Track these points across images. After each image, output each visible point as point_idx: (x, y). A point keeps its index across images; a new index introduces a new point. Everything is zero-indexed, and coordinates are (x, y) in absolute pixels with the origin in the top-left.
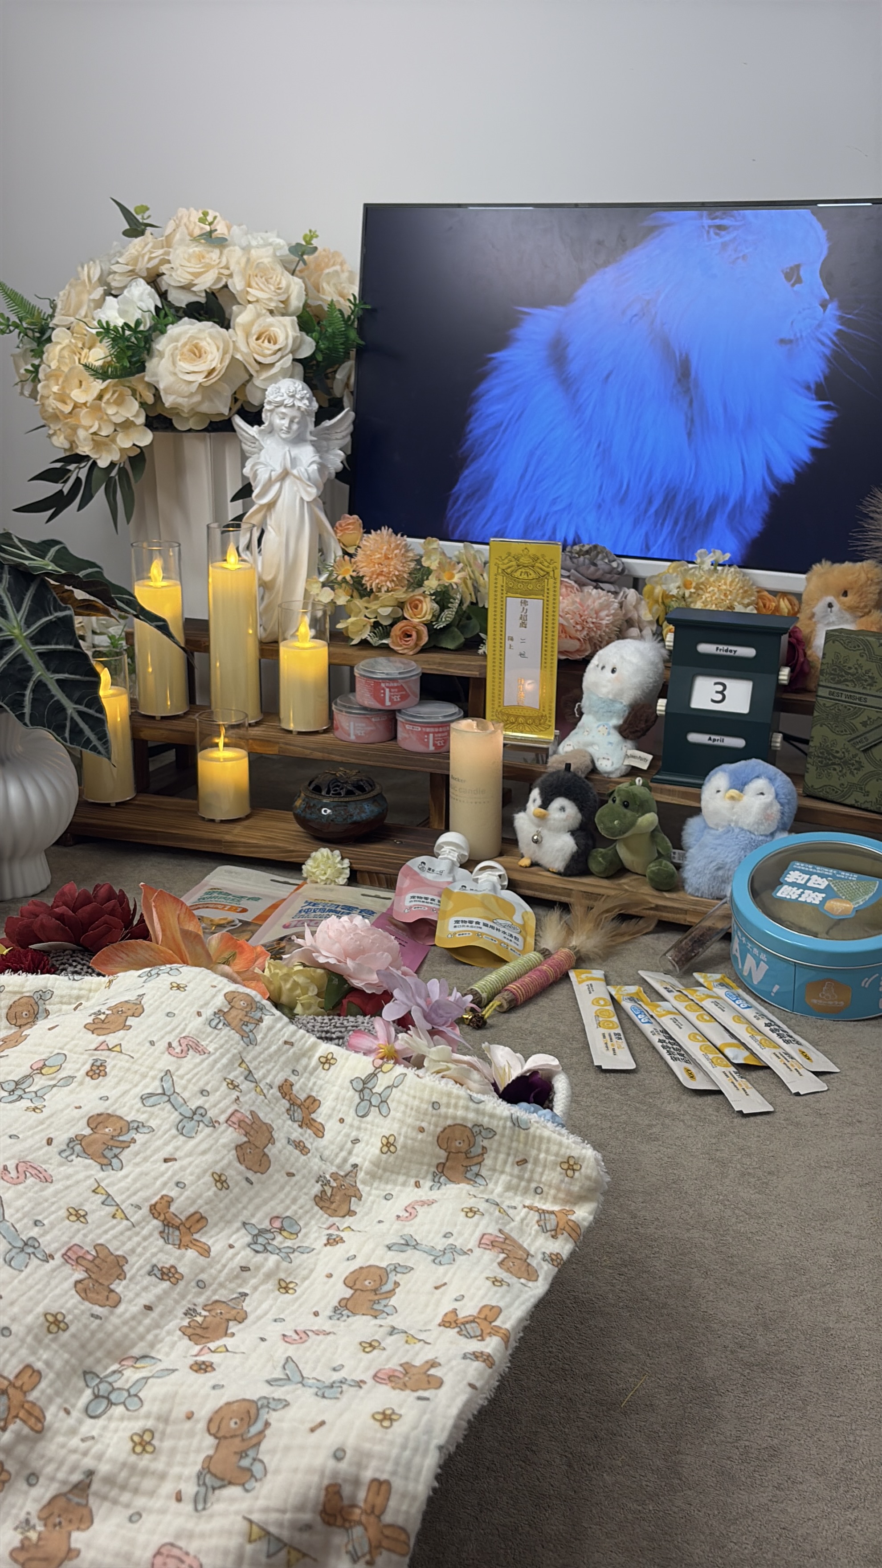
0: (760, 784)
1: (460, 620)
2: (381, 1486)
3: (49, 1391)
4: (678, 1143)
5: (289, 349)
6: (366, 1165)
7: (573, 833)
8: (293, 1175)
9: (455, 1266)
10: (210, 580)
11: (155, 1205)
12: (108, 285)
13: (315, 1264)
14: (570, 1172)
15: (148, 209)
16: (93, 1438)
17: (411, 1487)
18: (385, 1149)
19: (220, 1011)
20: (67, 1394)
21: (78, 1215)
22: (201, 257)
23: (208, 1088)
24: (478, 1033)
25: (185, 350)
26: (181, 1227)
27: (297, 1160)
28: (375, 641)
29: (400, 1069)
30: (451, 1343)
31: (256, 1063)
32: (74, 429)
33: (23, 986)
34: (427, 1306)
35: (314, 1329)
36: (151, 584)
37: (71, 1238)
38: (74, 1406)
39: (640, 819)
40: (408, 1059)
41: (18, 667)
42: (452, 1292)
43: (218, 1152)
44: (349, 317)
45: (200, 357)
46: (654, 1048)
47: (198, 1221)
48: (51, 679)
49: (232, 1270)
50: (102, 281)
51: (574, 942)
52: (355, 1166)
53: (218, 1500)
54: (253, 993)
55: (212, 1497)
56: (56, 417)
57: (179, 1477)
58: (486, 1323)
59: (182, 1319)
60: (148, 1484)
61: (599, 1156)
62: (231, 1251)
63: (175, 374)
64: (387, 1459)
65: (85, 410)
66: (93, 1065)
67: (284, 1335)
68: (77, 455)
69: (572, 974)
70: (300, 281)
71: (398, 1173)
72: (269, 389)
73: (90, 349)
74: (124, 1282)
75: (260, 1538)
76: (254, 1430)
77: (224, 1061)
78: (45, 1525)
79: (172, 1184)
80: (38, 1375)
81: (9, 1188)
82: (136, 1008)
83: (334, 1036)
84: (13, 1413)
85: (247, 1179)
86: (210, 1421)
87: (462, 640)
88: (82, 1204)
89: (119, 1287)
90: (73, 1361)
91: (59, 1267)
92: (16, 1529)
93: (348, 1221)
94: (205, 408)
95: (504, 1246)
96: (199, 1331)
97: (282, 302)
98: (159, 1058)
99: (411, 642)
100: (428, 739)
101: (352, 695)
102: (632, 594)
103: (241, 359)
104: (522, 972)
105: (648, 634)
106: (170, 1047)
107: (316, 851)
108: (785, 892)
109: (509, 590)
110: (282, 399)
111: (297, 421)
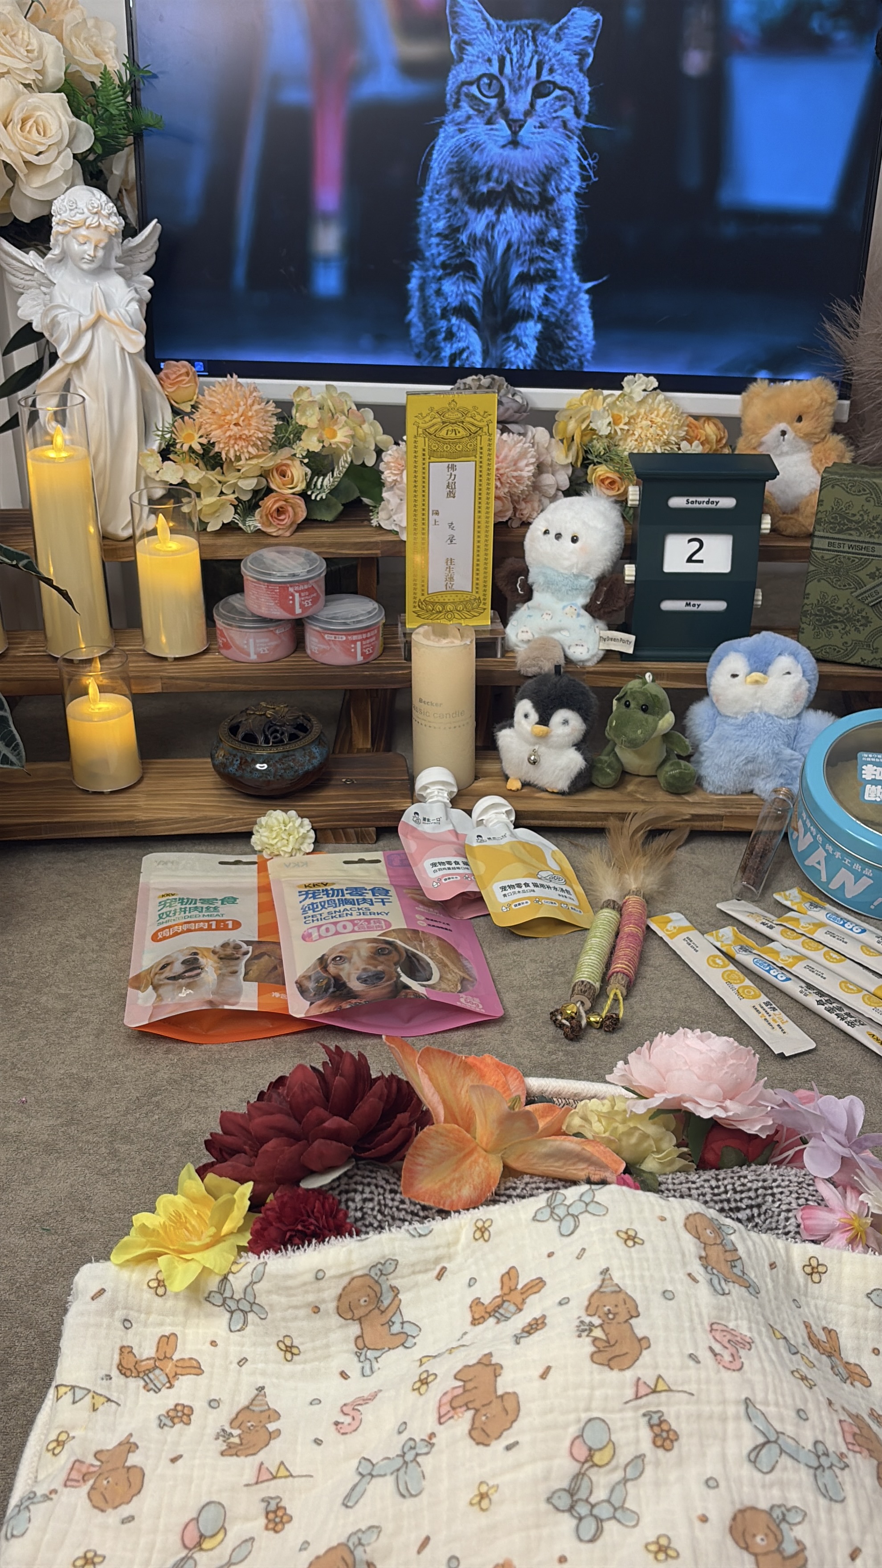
0: (784, 662)
5: (66, 142)
7: (579, 746)
10: (31, 472)
28: (245, 525)
31: (778, 1320)
33: (349, 1263)
39: (661, 722)
51: (633, 884)
66: (652, 1427)
70: (53, 38)
72: (56, 203)
77: (769, 1343)
87: (341, 508)
97: (39, 72)
99: (286, 520)
100: (355, 648)
101: (235, 600)
102: (540, 433)
103: (8, 161)
104: (611, 940)
105: (563, 479)
106: (715, 1355)
107: (264, 815)
108: (871, 794)
109: (433, 453)
110: (83, 217)
111: (102, 245)
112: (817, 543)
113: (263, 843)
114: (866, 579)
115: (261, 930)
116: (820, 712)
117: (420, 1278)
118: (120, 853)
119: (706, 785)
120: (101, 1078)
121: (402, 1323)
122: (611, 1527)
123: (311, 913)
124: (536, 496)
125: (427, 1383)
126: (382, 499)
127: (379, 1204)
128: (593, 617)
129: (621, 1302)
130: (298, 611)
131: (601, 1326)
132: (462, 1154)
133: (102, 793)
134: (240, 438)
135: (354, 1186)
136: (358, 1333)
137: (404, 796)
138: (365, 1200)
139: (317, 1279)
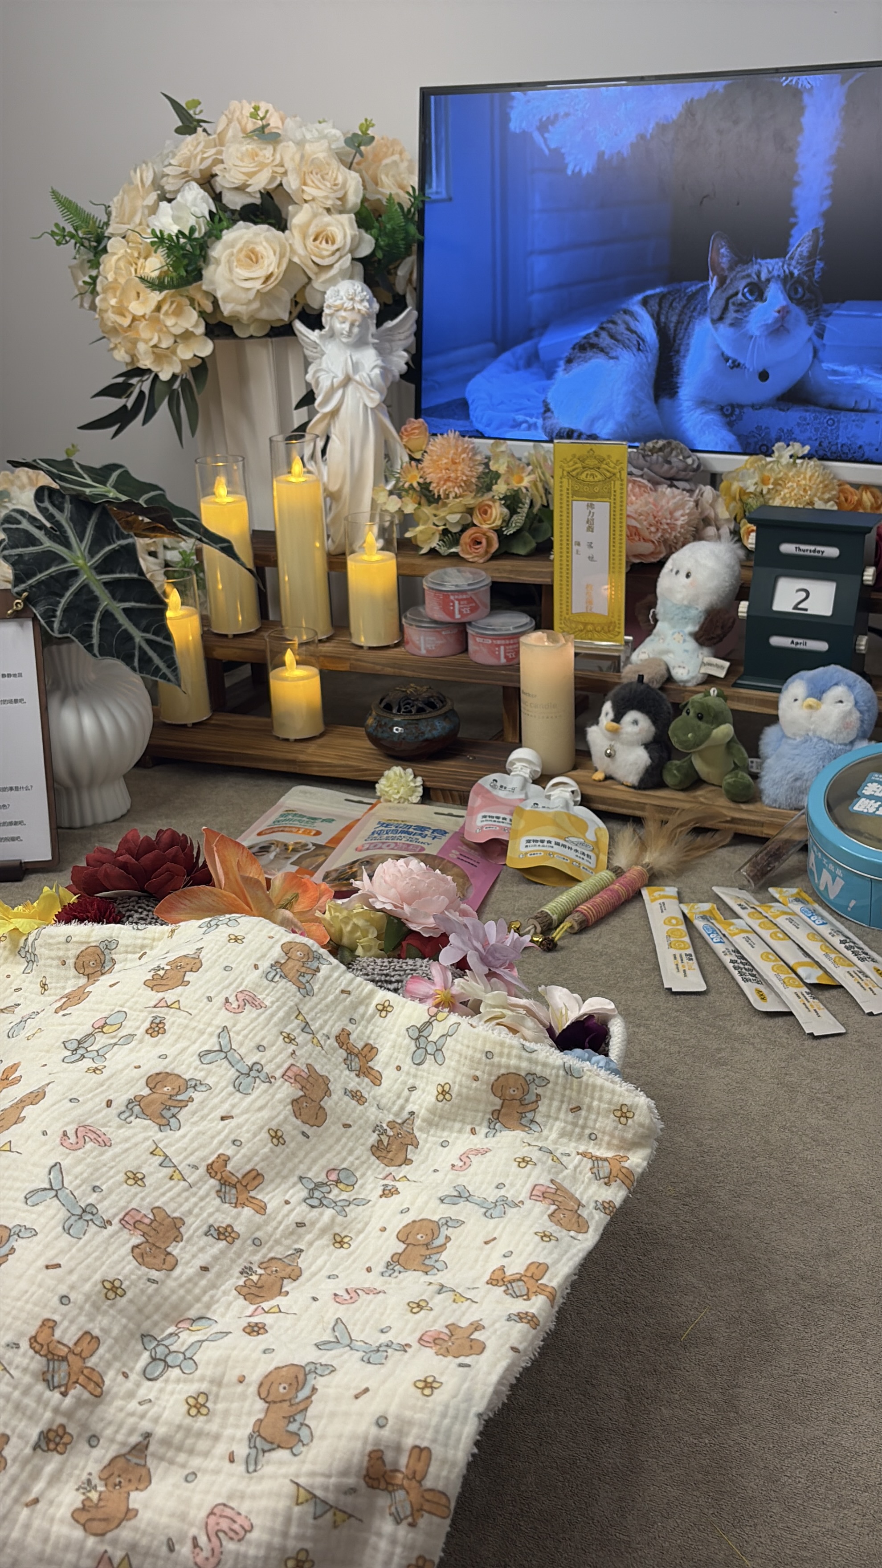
0: (839, 691)
1: (532, 523)
2: (421, 1453)
3: (108, 1356)
4: (747, 1067)
6: (423, 1113)
7: (647, 746)
8: (350, 1126)
9: (506, 1219)
10: (275, 493)
11: (212, 1164)
12: (162, 188)
13: (371, 1217)
14: (623, 1120)
15: (200, 103)
16: (150, 1401)
17: (451, 1453)
18: (441, 1097)
19: (277, 962)
20: (125, 1357)
21: (136, 1178)
22: (254, 155)
23: (264, 1043)
24: (549, 956)
25: (242, 256)
26: (238, 1186)
27: (353, 1111)
28: (444, 551)
29: (454, 1018)
30: (498, 1302)
31: (313, 1014)
32: (134, 342)
33: (89, 936)
34: (476, 1261)
35: (367, 1286)
36: (217, 500)
37: (130, 1202)
38: (132, 1369)
39: (715, 731)
40: (465, 1003)
41: (84, 597)
42: (501, 1247)
43: (273, 1108)
44: (409, 210)
45: (257, 262)
46: (726, 968)
47: (255, 1178)
48: (117, 608)
49: (288, 1227)
50: (156, 184)
51: (648, 859)
52: (412, 1113)
53: (268, 1463)
54: (310, 942)
55: (262, 1459)
56: (115, 330)
57: (232, 1439)
58: (533, 1281)
59: (238, 1278)
60: (202, 1445)
61: (652, 1103)
62: (288, 1207)
63: (232, 281)
64: (427, 1428)
65: (144, 322)
66: (152, 1023)
67: (335, 1295)
68: (138, 368)
69: (645, 892)
70: (357, 175)
71: (454, 1120)
72: (329, 293)
73: (146, 258)
74: (181, 1244)
75: (307, 1501)
76: (302, 1395)
77: (281, 1014)
78: (106, 1485)
79: (228, 1142)
80: (96, 1341)
81: (68, 1155)
82: (193, 963)
83: (393, 979)
84: (73, 1379)
85: (303, 1133)
86: (261, 1385)
87: (534, 545)
88: (140, 1167)
89: (175, 1249)
90: (131, 1326)
91: (117, 1232)
92: (77, 1490)
93: (405, 1169)
94: (265, 314)
95: (556, 1197)
96: (254, 1290)
97: (339, 199)
98: (217, 1014)
99: (482, 550)
100: (500, 651)
102: (706, 491)
103: (299, 263)
104: (592, 892)
106: (227, 1002)
107: (391, 769)
108: (862, 805)
109: (575, 493)
110: (341, 303)
113: (382, 790)
115: (331, 840)
117: (130, 956)
119: (764, 798)
122: (86, 1060)
123: (374, 835)
130: (459, 616)
133: (287, 740)
139: (67, 941)
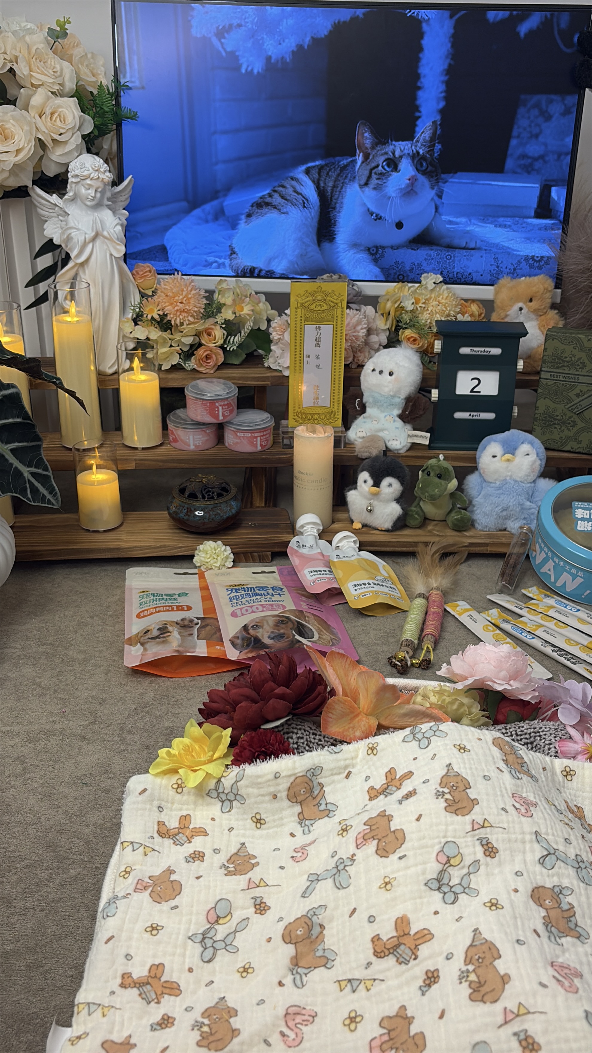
0: (525, 448)
5: (77, 128)
7: (398, 500)
10: (55, 330)
23: (565, 836)
39: (449, 485)
45: (7, 137)
48: (6, 450)
51: (435, 583)
69: (448, 609)
70: (68, 64)
72: (71, 164)
87: (245, 356)
97: (60, 84)
98: (520, 822)
99: (212, 363)
100: (256, 441)
101: (180, 412)
102: (369, 310)
103: (42, 138)
104: (423, 616)
105: (383, 339)
106: (517, 809)
107: (202, 544)
108: (582, 526)
110: (88, 173)
111: (100, 190)
112: (543, 375)
113: (201, 561)
114: (574, 397)
115: (205, 611)
116: (547, 479)
117: (336, 778)
118: (110, 568)
119: (477, 525)
120: (111, 697)
121: (326, 804)
122: (462, 897)
123: (235, 601)
124: (367, 349)
125: (347, 831)
126: (271, 350)
127: (307, 740)
128: (404, 422)
129: (460, 781)
130: (221, 418)
131: (449, 793)
132: (353, 715)
133: (98, 532)
134: (184, 311)
135: (291, 730)
136: (300, 810)
137: (288, 533)
138: (298, 738)
139: (276, 778)
